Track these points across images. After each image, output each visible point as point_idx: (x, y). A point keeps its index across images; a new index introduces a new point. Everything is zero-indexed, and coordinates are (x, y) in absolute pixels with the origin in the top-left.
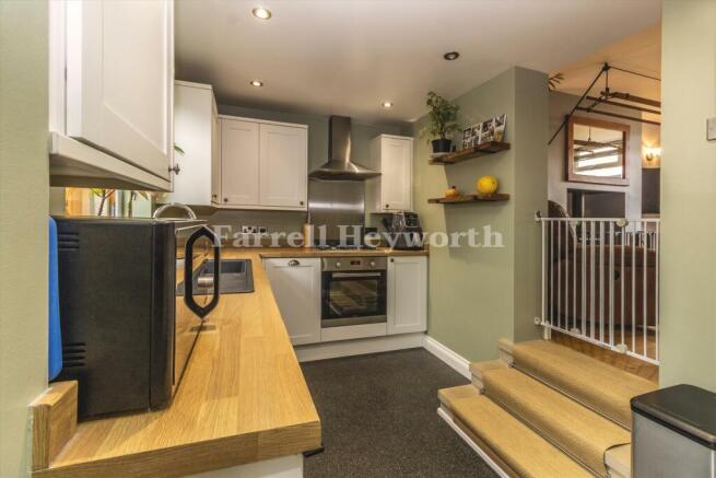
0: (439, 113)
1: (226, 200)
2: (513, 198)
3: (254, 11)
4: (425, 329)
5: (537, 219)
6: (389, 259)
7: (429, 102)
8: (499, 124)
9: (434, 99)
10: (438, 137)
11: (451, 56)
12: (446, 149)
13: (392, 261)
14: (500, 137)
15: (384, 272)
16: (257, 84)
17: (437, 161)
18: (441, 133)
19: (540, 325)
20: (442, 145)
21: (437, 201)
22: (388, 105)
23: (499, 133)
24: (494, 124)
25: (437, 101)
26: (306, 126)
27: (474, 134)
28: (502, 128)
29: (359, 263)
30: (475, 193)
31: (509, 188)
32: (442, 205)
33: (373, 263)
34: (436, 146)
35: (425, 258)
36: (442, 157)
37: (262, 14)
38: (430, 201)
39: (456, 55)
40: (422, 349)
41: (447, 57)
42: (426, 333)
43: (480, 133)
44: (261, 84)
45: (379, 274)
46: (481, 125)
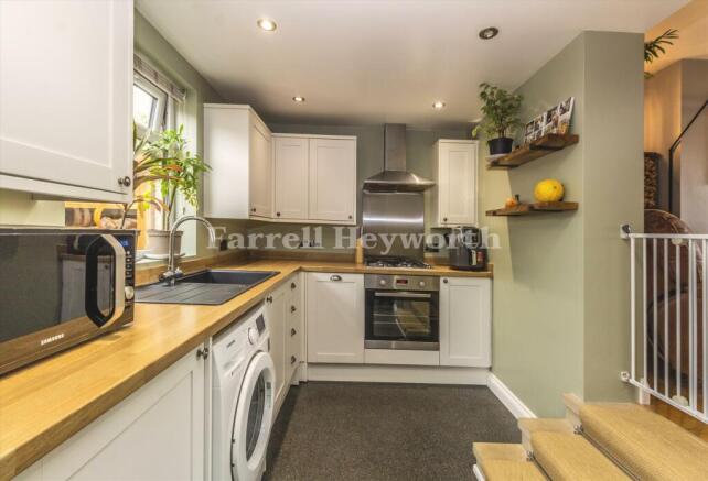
0: (496, 108)
1: (278, 214)
2: (582, 208)
3: (259, 23)
4: (488, 365)
5: (623, 235)
6: (442, 279)
7: (483, 95)
8: (564, 111)
9: (488, 91)
10: (496, 136)
11: (490, 33)
12: (507, 150)
13: (445, 282)
14: (565, 127)
15: (435, 295)
16: (299, 99)
17: (495, 164)
18: (501, 131)
19: (627, 384)
20: (500, 146)
21: (494, 213)
22: (439, 105)
23: (563, 123)
24: (558, 112)
25: (492, 93)
26: (355, 138)
27: (537, 128)
28: (568, 114)
29: (406, 282)
30: (533, 202)
31: (577, 195)
32: (505, 218)
33: (422, 283)
34: (494, 146)
35: (488, 281)
36: (499, 159)
37: (267, 25)
38: (488, 213)
39: (495, 31)
40: (485, 387)
41: (482, 35)
42: (490, 369)
43: (544, 126)
44: (303, 99)
45: (429, 296)
46: (545, 115)
